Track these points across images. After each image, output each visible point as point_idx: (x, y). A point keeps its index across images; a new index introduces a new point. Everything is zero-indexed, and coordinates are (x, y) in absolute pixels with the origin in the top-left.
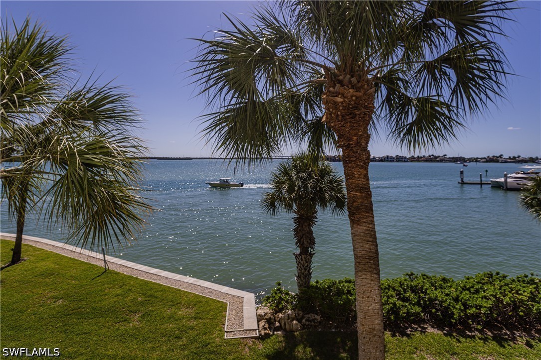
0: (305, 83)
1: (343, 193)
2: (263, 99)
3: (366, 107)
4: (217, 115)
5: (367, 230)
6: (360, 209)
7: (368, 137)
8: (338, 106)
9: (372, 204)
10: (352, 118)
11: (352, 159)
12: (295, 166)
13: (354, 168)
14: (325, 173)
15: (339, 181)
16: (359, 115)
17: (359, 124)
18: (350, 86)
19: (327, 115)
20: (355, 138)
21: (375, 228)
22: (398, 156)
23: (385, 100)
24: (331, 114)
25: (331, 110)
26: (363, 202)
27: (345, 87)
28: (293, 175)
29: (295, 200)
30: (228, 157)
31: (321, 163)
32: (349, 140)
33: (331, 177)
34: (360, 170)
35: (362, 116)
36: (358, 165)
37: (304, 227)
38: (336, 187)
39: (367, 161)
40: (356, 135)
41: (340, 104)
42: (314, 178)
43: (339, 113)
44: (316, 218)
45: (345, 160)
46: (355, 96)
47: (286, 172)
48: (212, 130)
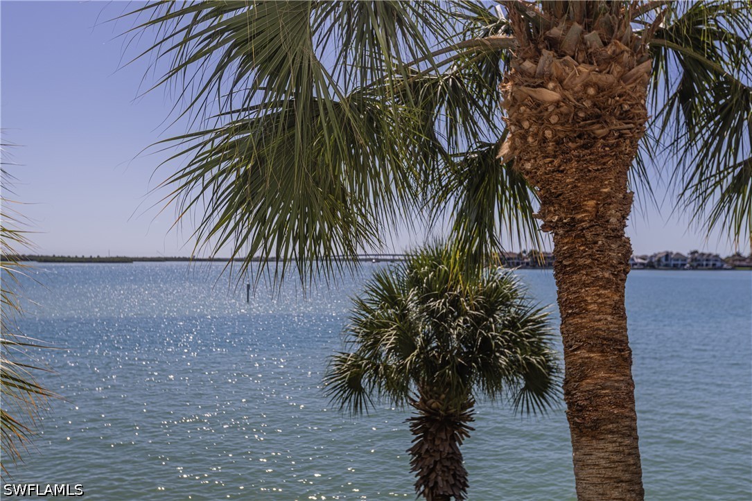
0: (449, 49)
1: (544, 355)
2: (337, 92)
3: (625, 116)
4: (207, 137)
5: (617, 452)
6: (597, 396)
7: (627, 200)
8: (546, 114)
9: (631, 384)
10: (584, 147)
11: (581, 261)
12: (415, 281)
13: (585, 285)
14: (495, 299)
15: (536, 322)
16: (604, 138)
17: (604, 164)
18: (581, 56)
19: (512, 139)
20: (592, 203)
21: (637, 448)
22: (696, 252)
23: (675, 95)
24: (524, 137)
25: (526, 124)
26: (606, 379)
27: (568, 58)
28: (411, 305)
29: (415, 373)
30: (237, 256)
31: (485, 274)
32: (575, 208)
33: (513, 310)
34: (602, 292)
35: (612, 141)
36: (597, 278)
37: (437, 442)
38: (527, 337)
39: (622, 267)
40: (594, 194)
41: (551, 109)
42: (466, 313)
43: (548, 134)
44: (472, 420)
45: (562, 265)
46: (595, 85)
47: (390, 297)
48: (196, 179)
